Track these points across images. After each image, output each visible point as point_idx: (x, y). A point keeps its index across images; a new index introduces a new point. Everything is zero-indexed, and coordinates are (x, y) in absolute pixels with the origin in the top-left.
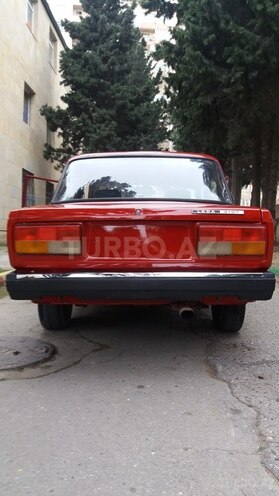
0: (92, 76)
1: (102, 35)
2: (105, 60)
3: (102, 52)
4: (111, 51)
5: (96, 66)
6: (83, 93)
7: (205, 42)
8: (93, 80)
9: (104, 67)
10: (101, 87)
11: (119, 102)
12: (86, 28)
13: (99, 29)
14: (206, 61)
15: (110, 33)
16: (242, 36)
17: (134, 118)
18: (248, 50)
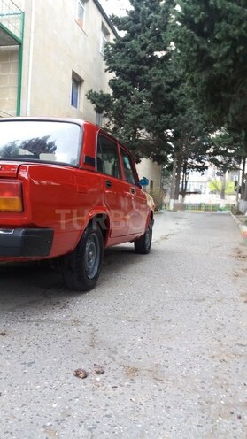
0: (132, 63)
1: (143, 24)
2: (143, 48)
3: (142, 41)
4: (149, 39)
5: (135, 53)
6: (123, 78)
7: (196, 21)
8: (132, 66)
9: (143, 54)
10: (140, 72)
11: (156, 85)
12: (130, 20)
13: (140, 20)
14: (197, 38)
15: (150, 22)
16: (230, 11)
17: (169, 98)
18: (235, 24)
